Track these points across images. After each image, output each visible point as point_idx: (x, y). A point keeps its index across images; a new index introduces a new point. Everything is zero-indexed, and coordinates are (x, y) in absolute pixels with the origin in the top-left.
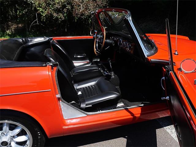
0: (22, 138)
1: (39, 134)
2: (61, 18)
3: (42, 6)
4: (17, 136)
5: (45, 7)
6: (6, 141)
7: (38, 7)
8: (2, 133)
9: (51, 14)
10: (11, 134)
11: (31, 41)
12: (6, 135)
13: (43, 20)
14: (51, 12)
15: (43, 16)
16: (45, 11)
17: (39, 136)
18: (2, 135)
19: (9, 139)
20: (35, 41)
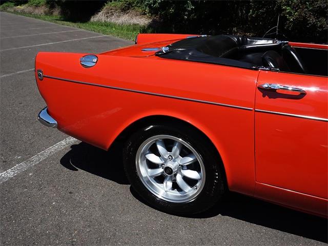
0: (193, 174)
1: (217, 176)
2: (321, 27)
3: (292, 4)
4: (186, 168)
5: (297, 6)
6: (172, 168)
7: (285, 5)
8: (170, 156)
9: (304, 18)
10: (180, 161)
11: (251, 42)
12: (174, 161)
13: (288, 27)
14: (306, 14)
15: (289, 21)
16: (294, 13)
17: (216, 179)
18: (170, 158)
19: (175, 168)
20: (256, 43)
